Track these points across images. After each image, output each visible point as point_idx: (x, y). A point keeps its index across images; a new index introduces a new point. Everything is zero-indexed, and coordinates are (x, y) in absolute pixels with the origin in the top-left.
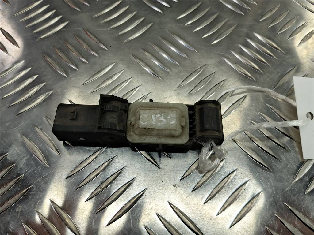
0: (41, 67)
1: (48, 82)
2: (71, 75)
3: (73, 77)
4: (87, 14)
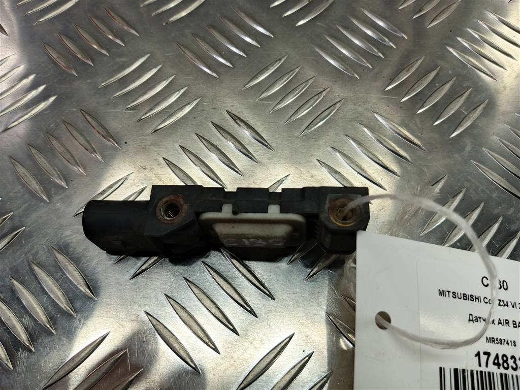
0: (5, 184)
1: (16, 213)
2: (56, 198)
3: (57, 203)
4: (89, 81)
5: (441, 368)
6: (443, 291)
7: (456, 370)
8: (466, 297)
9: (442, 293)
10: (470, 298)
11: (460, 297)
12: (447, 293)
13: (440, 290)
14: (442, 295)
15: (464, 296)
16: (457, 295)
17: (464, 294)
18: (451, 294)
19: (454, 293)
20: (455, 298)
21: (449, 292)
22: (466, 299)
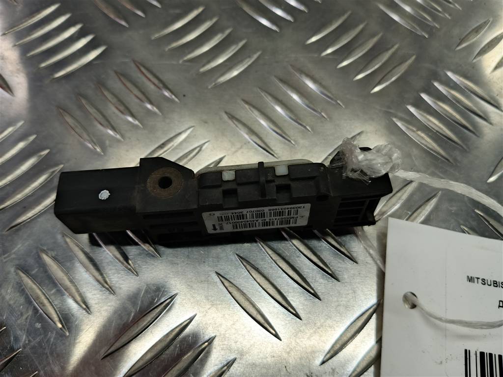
0: (54, 135)
1: (67, 165)
4: (141, 32)
5: (466, 351)
6: (471, 277)
7: (482, 354)
8: (496, 284)
9: (471, 280)
10: (501, 285)
11: (489, 284)
12: (476, 280)
13: (468, 277)
14: (470, 281)
15: (494, 283)
16: (486, 282)
17: (494, 281)
18: (480, 281)
19: (483, 280)
20: (485, 284)
21: (478, 278)
22: (497, 286)
